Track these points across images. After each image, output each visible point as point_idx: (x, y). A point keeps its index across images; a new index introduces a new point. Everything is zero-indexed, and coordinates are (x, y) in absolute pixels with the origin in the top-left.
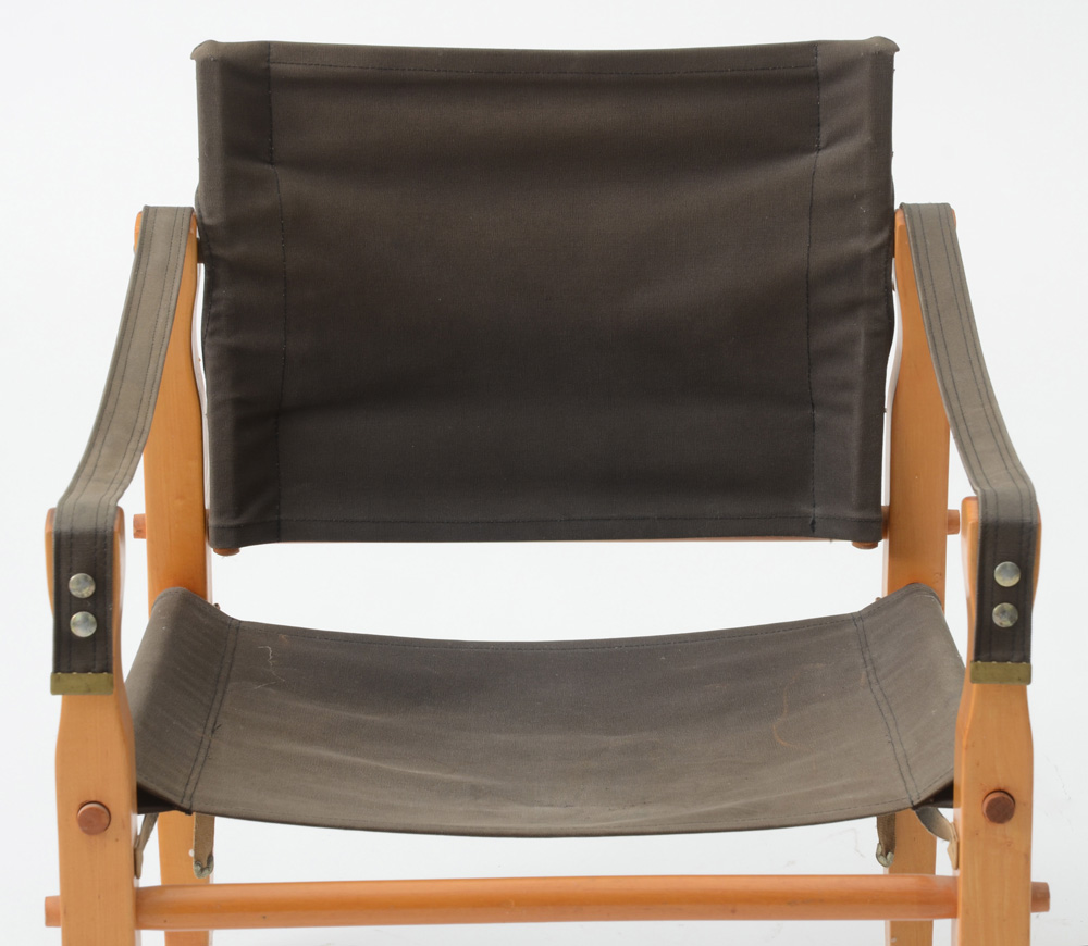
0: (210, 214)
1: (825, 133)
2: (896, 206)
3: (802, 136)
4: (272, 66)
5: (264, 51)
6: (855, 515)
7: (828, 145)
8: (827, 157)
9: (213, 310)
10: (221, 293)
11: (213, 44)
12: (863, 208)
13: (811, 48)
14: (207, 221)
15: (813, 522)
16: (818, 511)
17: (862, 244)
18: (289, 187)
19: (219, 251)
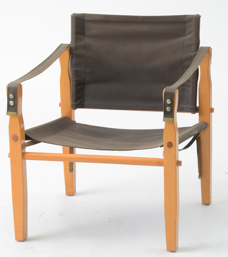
0: (72, 45)
1: (187, 32)
2: (200, 47)
3: (182, 33)
4: (85, 18)
5: (84, 15)
6: (190, 107)
7: (188, 35)
8: (187, 37)
9: (72, 63)
10: (74, 60)
11: (74, 14)
12: (193, 47)
13: (184, 16)
14: (72, 46)
15: (183, 108)
16: (184, 106)
17: (192, 54)
18: (87, 41)
19: (73, 52)
